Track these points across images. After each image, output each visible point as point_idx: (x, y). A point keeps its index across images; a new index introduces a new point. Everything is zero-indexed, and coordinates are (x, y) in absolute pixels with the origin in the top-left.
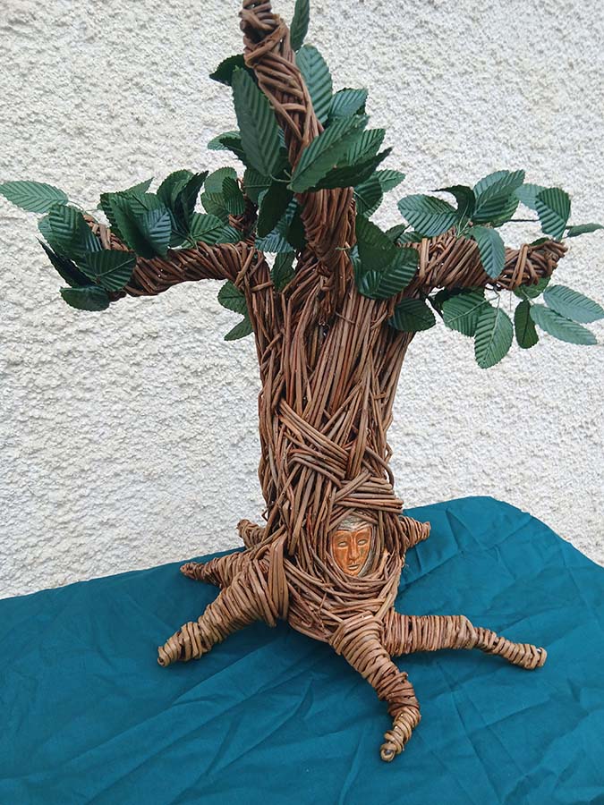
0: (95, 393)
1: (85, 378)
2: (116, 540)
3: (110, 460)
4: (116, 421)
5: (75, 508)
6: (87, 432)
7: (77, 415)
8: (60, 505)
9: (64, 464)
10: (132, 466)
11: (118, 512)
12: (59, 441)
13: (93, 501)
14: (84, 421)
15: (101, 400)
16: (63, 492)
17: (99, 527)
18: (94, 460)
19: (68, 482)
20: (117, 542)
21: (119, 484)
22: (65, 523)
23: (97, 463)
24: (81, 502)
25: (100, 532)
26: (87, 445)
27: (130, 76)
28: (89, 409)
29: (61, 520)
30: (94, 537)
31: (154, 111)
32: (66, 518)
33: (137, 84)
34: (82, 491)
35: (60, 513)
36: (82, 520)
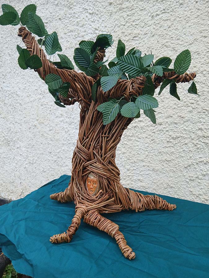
0: (141, 139)
1: (139, 135)
2: (141, 186)
3: (142, 161)
4: (146, 149)
5: (132, 172)
6: (137, 151)
7: (135, 145)
8: (128, 170)
9: (130, 159)
10: (149, 165)
11: (143, 178)
12: (130, 151)
13: (136, 172)
14: (137, 147)
15: (142, 142)
16: (129, 167)
17: (137, 180)
18: (138, 159)
19: (131, 164)
20: (142, 187)
21: (145, 169)
22: (129, 176)
23: (139, 161)
24: (134, 171)
25: (138, 182)
26: (137, 154)
27: (163, 44)
28: (139, 144)
29: (128, 174)
30: (136, 183)
31: (170, 52)
32: (129, 174)
33: (165, 45)
34: (134, 168)
35: (128, 172)
36: (133, 177)
